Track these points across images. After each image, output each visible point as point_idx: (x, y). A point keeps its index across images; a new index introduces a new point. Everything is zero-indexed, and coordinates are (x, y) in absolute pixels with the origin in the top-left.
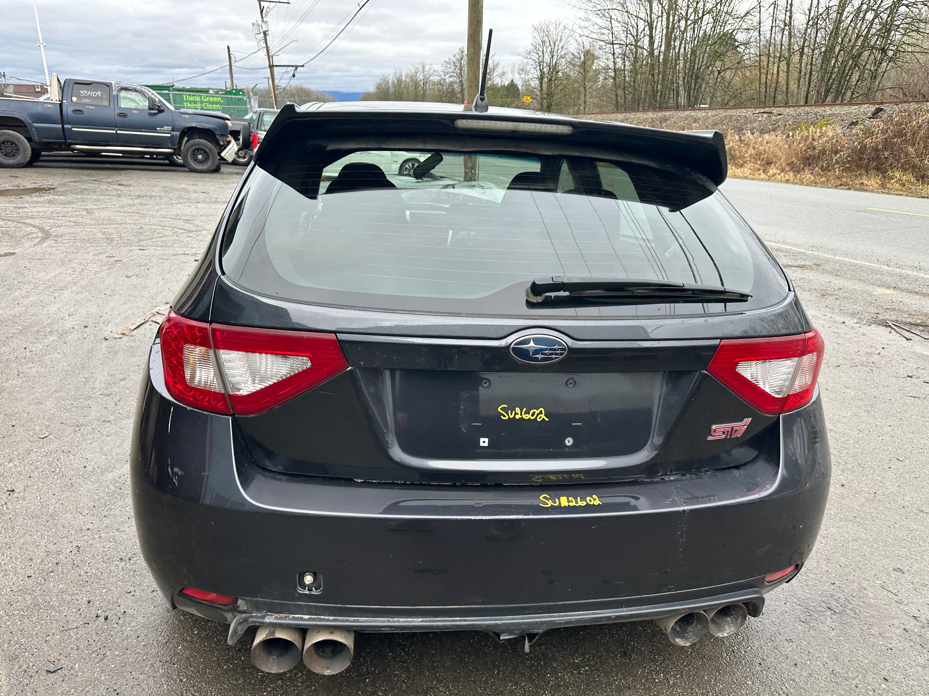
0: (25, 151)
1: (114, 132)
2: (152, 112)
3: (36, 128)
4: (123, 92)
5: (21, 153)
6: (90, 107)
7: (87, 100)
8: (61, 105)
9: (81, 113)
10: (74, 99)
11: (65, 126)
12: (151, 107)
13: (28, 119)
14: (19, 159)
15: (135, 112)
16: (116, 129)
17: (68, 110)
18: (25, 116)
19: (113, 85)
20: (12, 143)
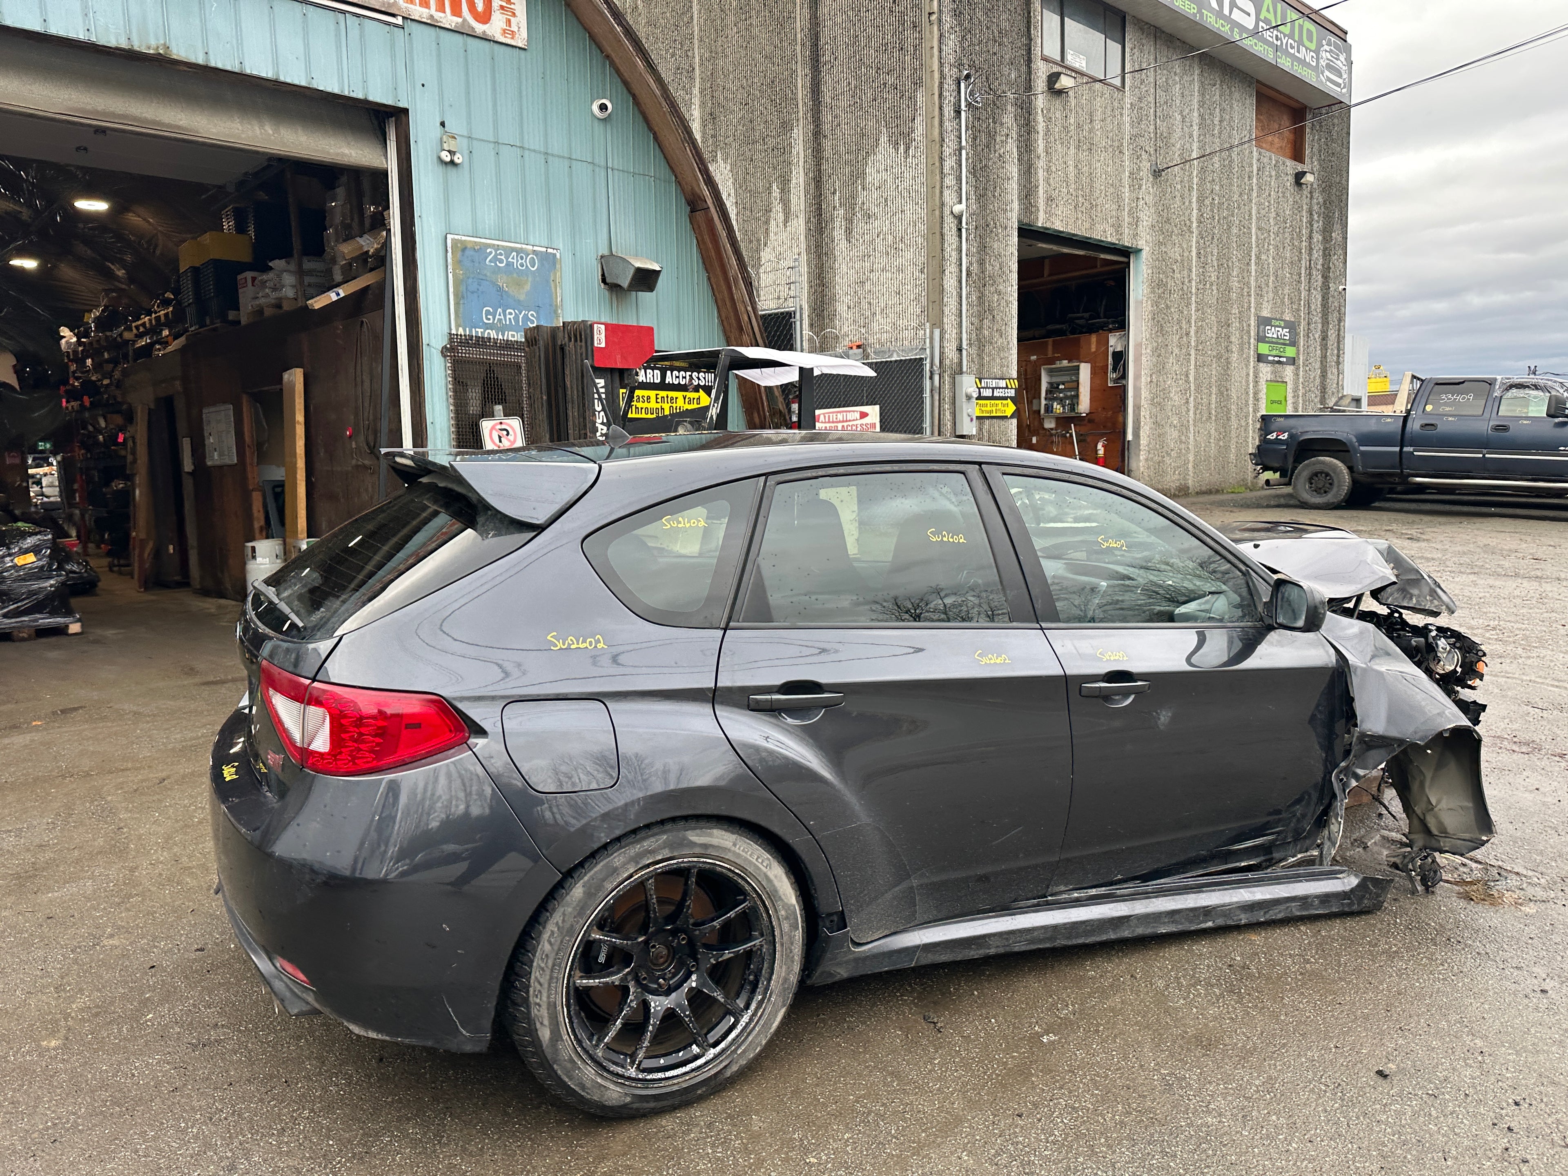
0: (1339, 486)
1: (1481, 455)
2: (1557, 420)
3: (1363, 453)
4: (1514, 390)
5: (1335, 489)
6: (1450, 419)
7: (1447, 409)
8: (1406, 419)
9: (1433, 428)
10: (1429, 408)
11: (1405, 449)
12: (1552, 412)
13: (1354, 440)
14: (1329, 498)
15: (1525, 422)
16: (1485, 451)
17: (1415, 425)
18: (1351, 436)
19: (1499, 381)
20: (1327, 475)
